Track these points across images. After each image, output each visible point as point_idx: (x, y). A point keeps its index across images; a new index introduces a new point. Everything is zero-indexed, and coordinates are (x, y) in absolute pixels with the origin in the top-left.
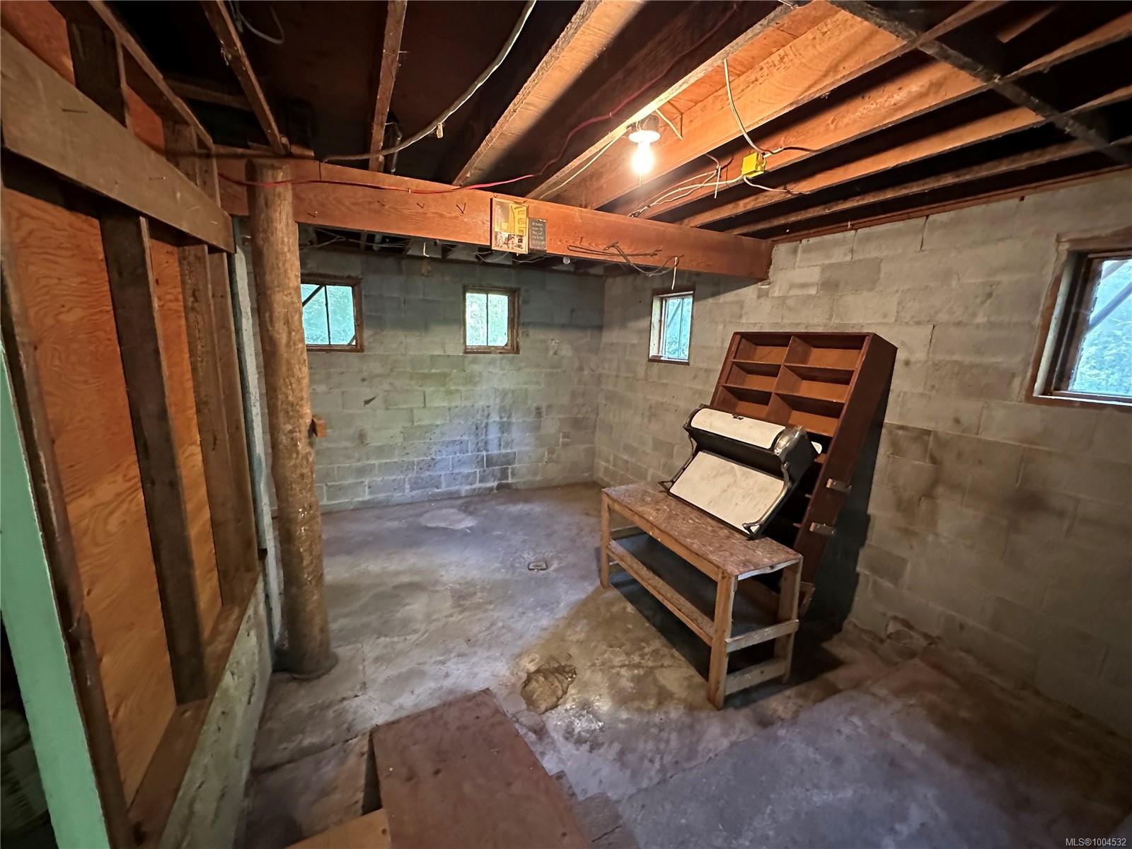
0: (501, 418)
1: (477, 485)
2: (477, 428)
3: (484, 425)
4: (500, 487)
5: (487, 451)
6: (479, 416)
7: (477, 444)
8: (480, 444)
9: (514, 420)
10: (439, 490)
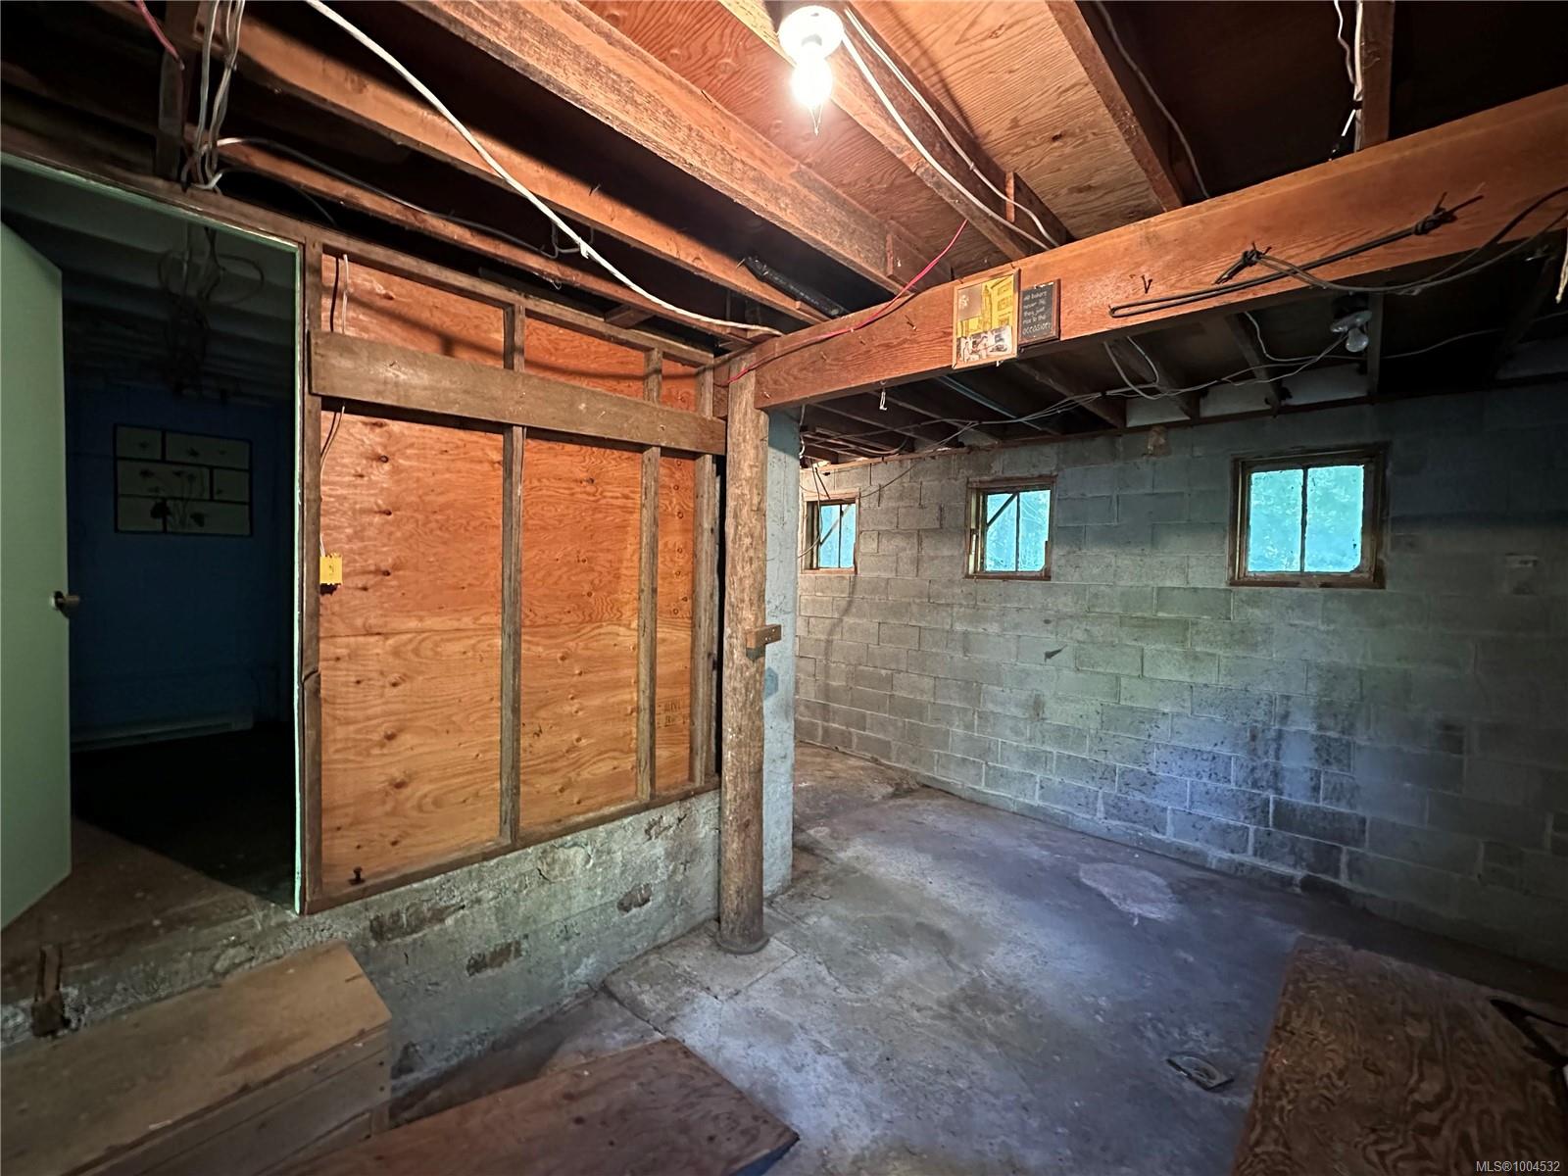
0: (1320, 727)
1: (1248, 858)
2: (1254, 738)
3: (1272, 734)
4: (1308, 884)
5: (1279, 791)
6: (1259, 714)
7: (1253, 770)
8: (1258, 774)
9: (1361, 739)
10: (1160, 836)
